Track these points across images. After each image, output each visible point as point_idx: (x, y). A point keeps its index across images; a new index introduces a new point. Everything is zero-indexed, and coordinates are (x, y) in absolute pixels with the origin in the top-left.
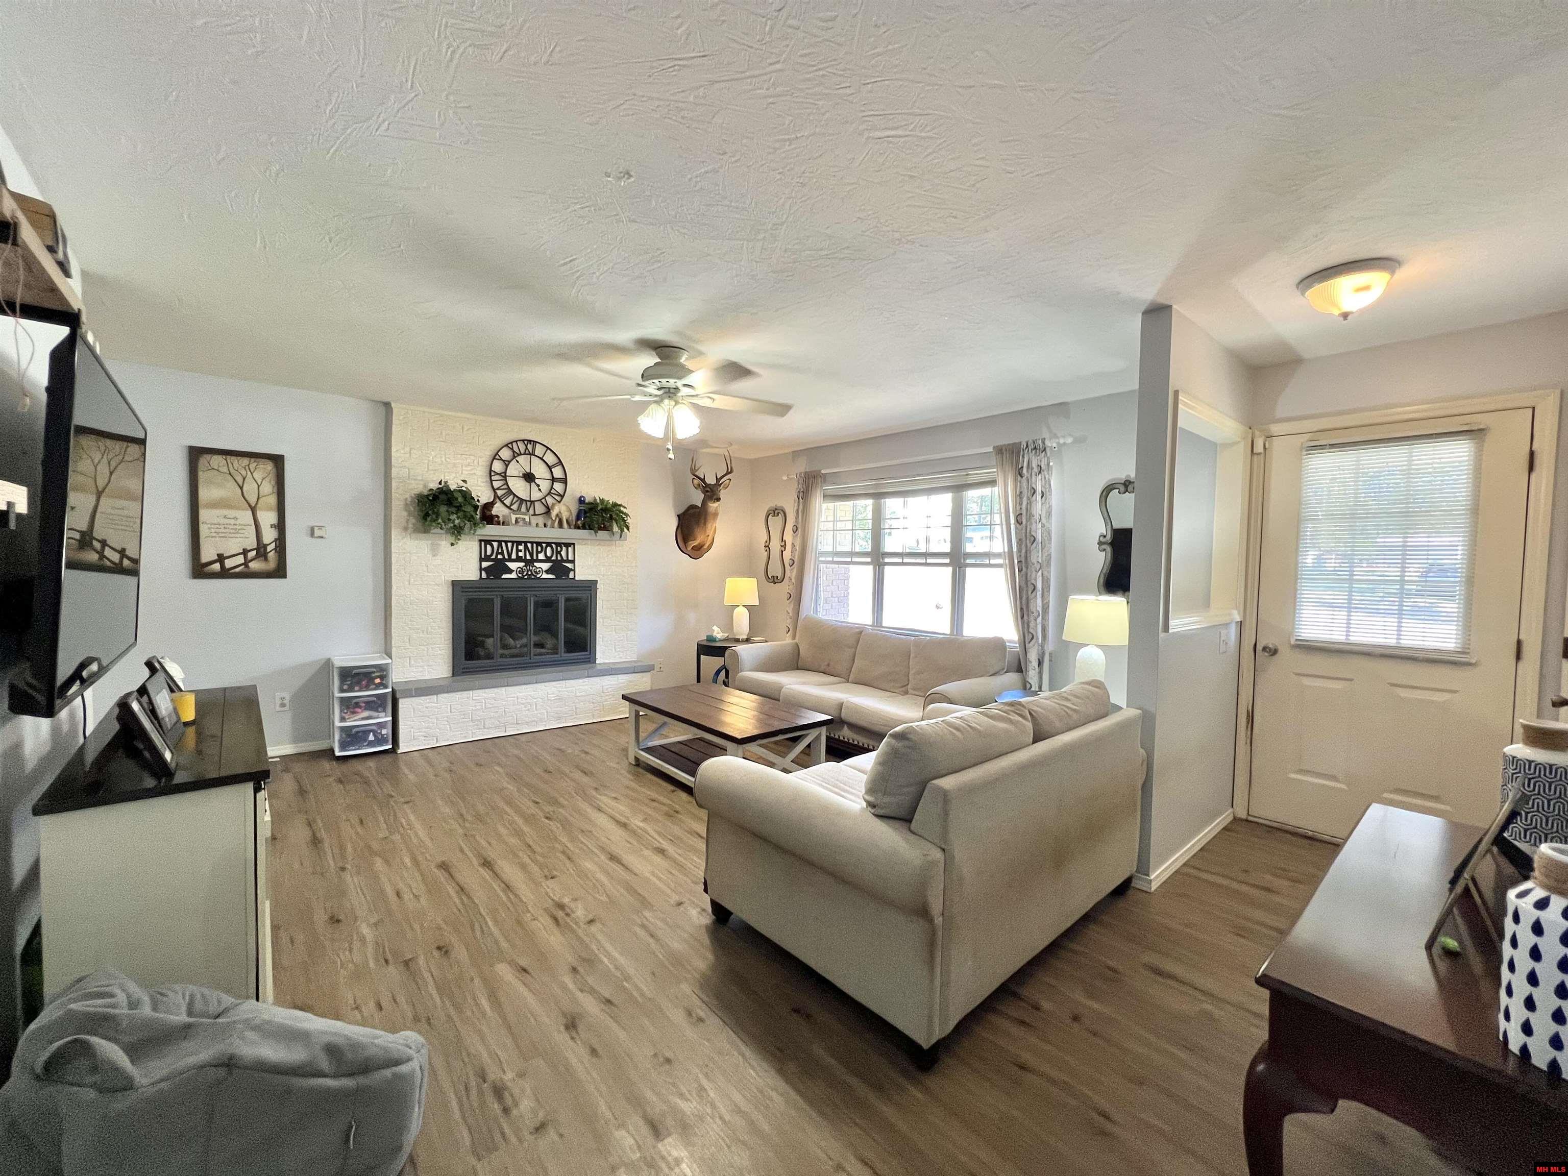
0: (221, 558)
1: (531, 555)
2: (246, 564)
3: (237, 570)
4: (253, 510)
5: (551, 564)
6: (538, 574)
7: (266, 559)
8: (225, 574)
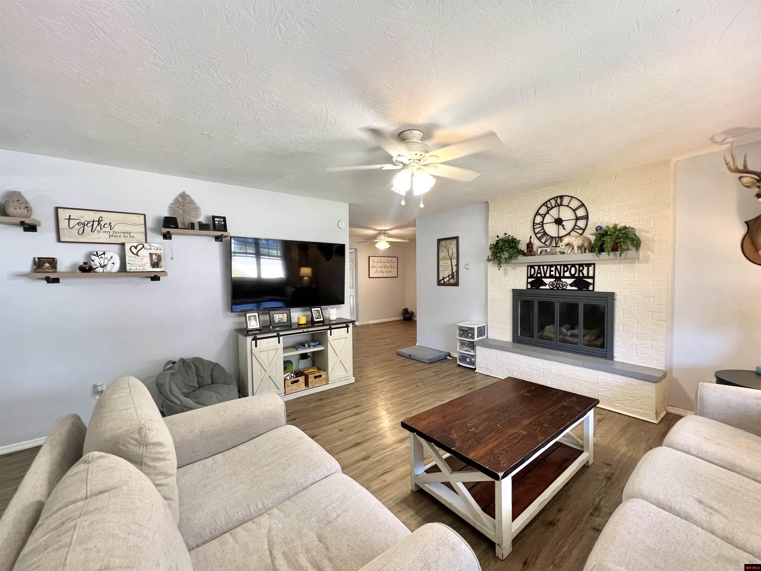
0: (444, 278)
1: (560, 273)
2: (449, 281)
3: (447, 283)
4: (451, 259)
5: (574, 280)
6: (563, 286)
7: (454, 279)
8: (444, 284)
